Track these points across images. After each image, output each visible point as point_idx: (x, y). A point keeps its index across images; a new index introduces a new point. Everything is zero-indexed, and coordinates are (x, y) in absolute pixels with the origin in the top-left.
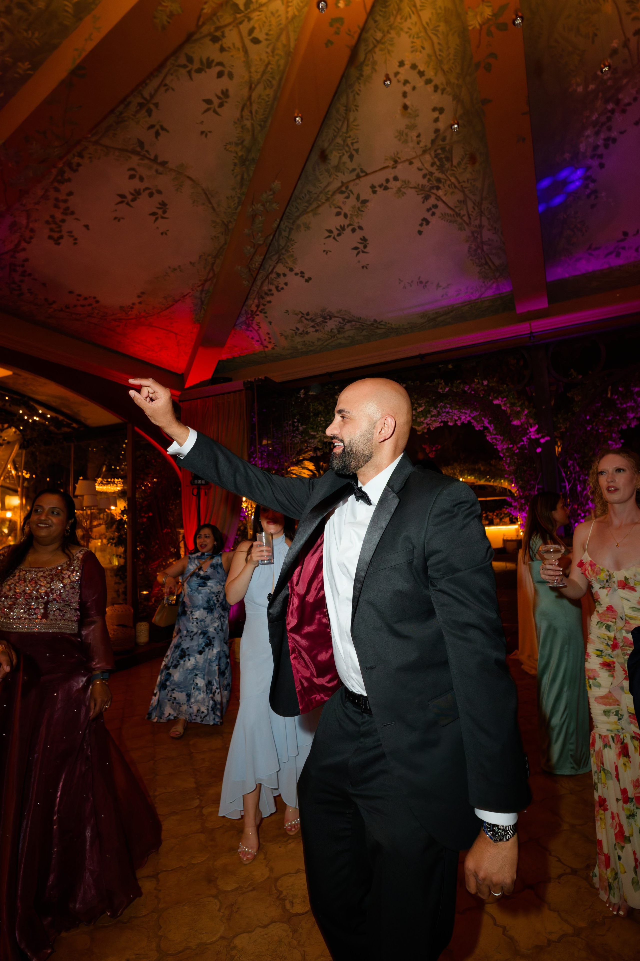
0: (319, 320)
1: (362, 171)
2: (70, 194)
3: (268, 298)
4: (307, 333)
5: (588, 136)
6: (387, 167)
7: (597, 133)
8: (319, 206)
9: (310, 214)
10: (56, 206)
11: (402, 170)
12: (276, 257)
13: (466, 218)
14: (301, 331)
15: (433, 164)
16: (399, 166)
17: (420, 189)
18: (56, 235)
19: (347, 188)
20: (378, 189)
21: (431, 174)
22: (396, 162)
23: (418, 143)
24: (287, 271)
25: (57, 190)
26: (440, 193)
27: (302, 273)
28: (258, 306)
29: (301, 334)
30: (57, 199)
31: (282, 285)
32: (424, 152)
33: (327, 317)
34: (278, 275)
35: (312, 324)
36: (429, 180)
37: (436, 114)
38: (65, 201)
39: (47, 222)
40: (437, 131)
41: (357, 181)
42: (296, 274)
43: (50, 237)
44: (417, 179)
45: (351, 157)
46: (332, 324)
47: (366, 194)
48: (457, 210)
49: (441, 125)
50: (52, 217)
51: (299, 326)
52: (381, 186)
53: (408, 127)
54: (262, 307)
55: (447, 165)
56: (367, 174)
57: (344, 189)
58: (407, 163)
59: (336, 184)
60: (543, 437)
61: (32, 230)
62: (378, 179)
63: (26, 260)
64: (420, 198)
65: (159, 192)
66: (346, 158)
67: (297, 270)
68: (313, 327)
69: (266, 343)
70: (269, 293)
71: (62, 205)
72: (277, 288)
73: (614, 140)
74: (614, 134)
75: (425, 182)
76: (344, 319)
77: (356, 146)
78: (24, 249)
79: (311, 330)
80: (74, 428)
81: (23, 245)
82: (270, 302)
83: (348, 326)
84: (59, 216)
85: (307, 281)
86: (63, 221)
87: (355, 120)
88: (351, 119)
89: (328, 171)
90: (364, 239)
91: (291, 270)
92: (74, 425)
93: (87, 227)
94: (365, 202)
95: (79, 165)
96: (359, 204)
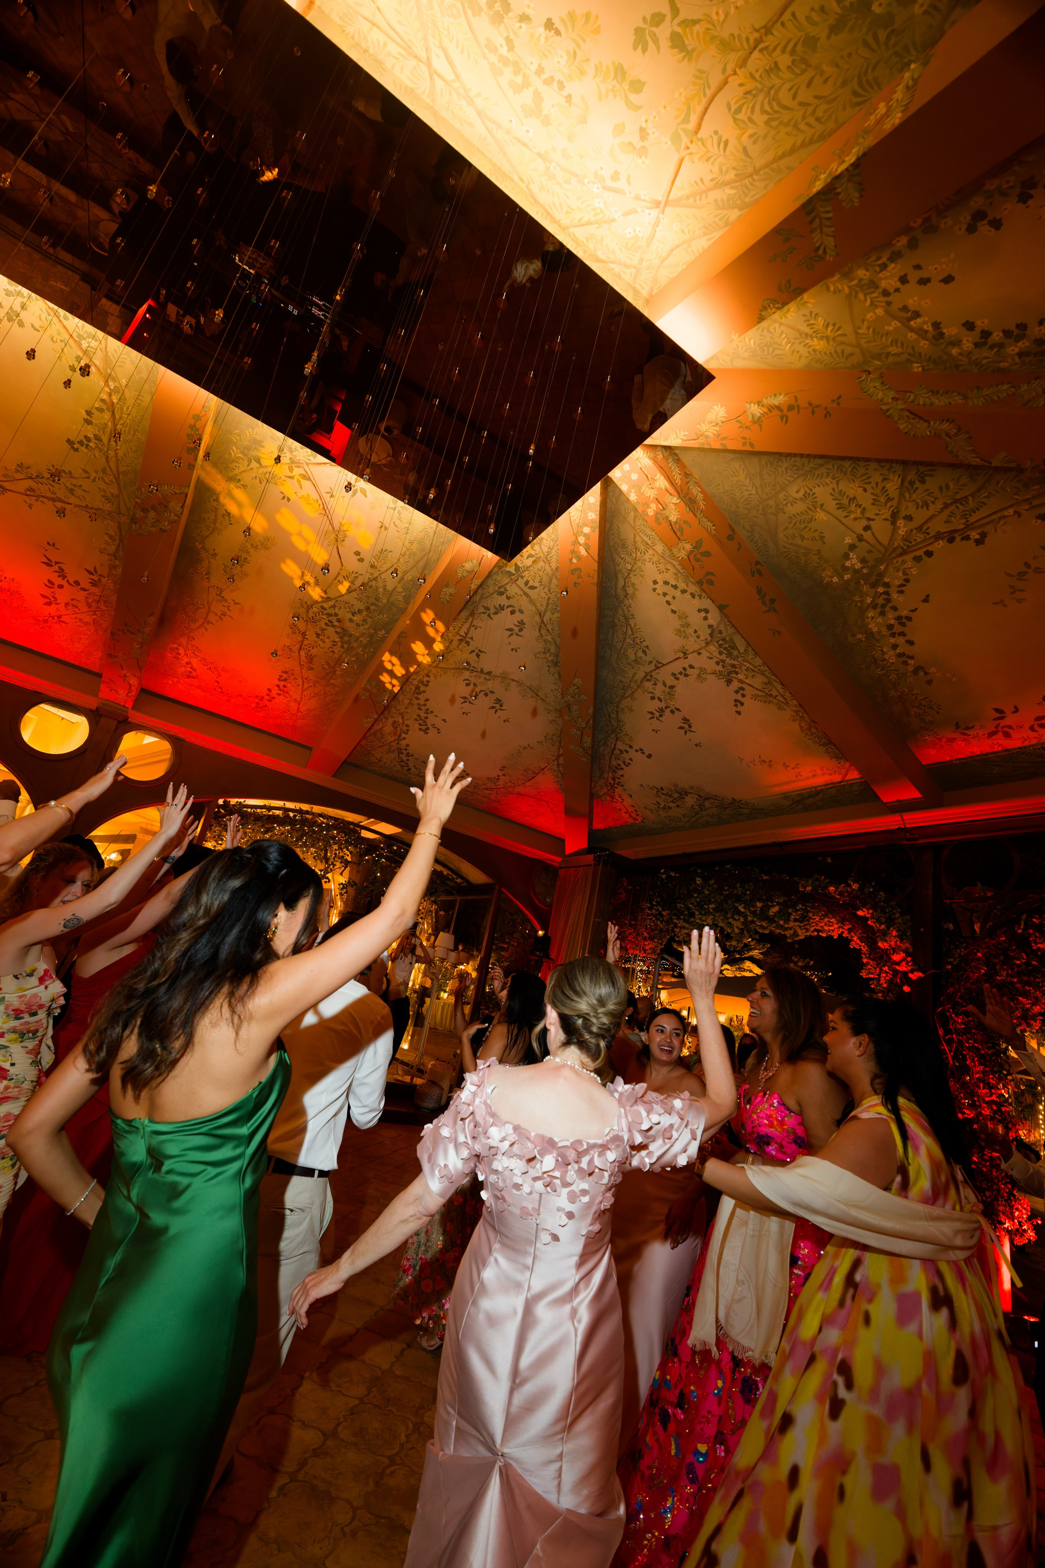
0: (676, 795)
1: (660, 663)
2: (427, 700)
3: (620, 772)
4: (670, 808)
5: (873, 618)
6: (679, 658)
7: (883, 614)
8: (633, 693)
9: (629, 699)
10: (419, 709)
11: (692, 659)
12: (613, 736)
13: (779, 698)
14: (662, 805)
15: (721, 653)
16: (690, 656)
17: (719, 675)
18: (424, 728)
19: (651, 676)
20: (678, 676)
21: (724, 661)
22: (685, 654)
23: (698, 637)
24: (628, 749)
25: (418, 699)
26: (741, 676)
27: (641, 750)
28: (614, 779)
29: (663, 808)
30: (419, 704)
31: (627, 761)
32: (707, 644)
33: (683, 793)
34: (621, 751)
35: (671, 799)
36: (724, 667)
37: (703, 614)
38: (425, 705)
39: (416, 719)
40: (710, 626)
41: (658, 671)
42: (637, 751)
43: (420, 729)
44: (711, 666)
45: (644, 652)
46: (690, 801)
47: (670, 681)
48: (766, 691)
49: (711, 621)
50: (419, 716)
51: (658, 800)
52: (681, 673)
53: (682, 626)
54: (617, 781)
55: (735, 653)
56: (664, 665)
57: (649, 677)
58: (696, 654)
59: (641, 675)
60: (912, 971)
61: (407, 726)
62: (677, 667)
63: (408, 745)
64: (722, 683)
65: (492, 692)
66: (640, 654)
67: (636, 747)
68: (672, 801)
69: (634, 815)
70: (618, 767)
71: (424, 708)
72: (624, 762)
73: (909, 619)
74: (904, 613)
75: (720, 668)
76: (700, 797)
77: (645, 644)
78: (404, 738)
79: (671, 805)
80: (456, 882)
81: (403, 735)
82: (622, 776)
83: (707, 804)
84: (423, 715)
85: (650, 756)
86: (427, 718)
87: (635, 625)
88: (633, 625)
89: (629, 664)
90: (686, 720)
91: (631, 747)
92: (459, 880)
93: (444, 720)
94: (672, 687)
95: (428, 682)
96: (667, 690)
